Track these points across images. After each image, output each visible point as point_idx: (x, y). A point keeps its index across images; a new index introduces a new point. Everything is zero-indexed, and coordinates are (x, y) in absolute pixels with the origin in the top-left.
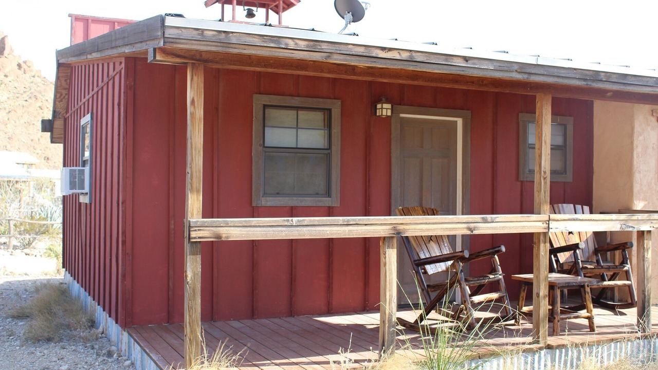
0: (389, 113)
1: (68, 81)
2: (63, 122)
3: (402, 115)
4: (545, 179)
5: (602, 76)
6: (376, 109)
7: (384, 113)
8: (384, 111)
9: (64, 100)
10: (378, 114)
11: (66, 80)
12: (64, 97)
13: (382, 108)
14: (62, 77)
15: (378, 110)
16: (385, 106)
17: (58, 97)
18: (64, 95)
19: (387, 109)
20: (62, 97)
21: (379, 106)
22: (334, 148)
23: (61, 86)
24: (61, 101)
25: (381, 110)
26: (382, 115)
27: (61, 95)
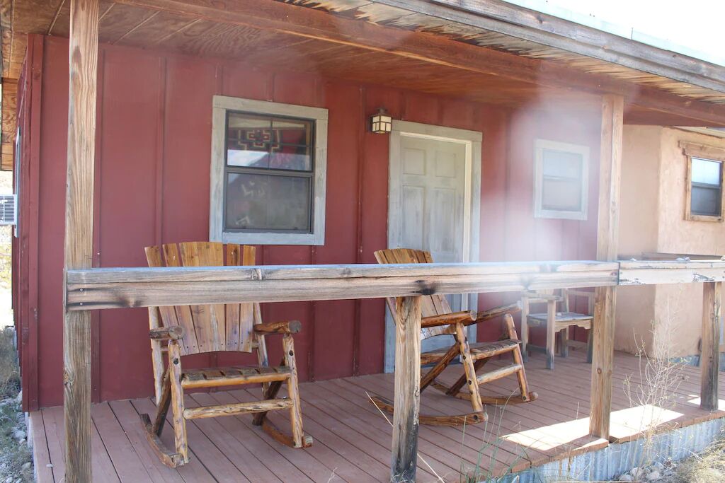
0: (388, 129)
1: (16, 100)
2: (12, 147)
3: (403, 133)
4: (614, 212)
5: (704, 69)
6: (371, 123)
7: (383, 128)
8: (383, 125)
9: (11, 121)
10: (374, 130)
11: (13, 99)
12: (12, 119)
13: (380, 122)
14: (8, 94)
15: (374, 125)
16: (384, 119)
17: (4, 117)
18: (12, 116)
19: (386, 123)
20: (10, 118)
21: (376, 119)
22: (318, 170)
23: (8, 105)
24: (9, 122)
25: (378, 124)
26: (380, 130)
27: (9, 116)
